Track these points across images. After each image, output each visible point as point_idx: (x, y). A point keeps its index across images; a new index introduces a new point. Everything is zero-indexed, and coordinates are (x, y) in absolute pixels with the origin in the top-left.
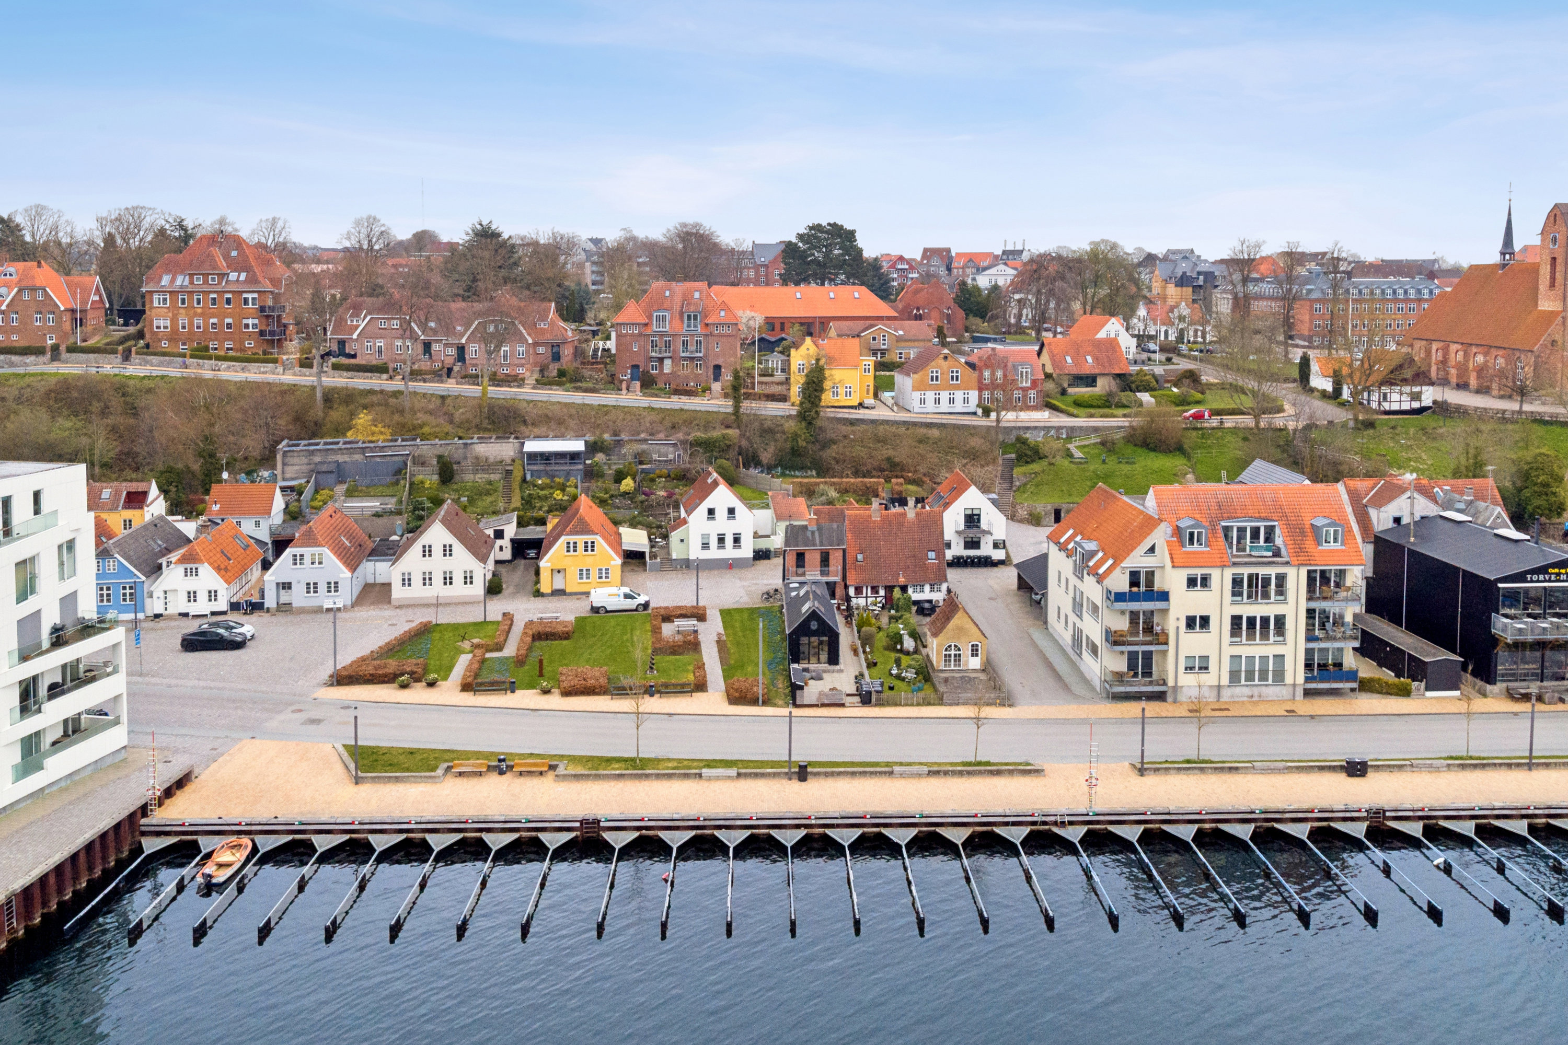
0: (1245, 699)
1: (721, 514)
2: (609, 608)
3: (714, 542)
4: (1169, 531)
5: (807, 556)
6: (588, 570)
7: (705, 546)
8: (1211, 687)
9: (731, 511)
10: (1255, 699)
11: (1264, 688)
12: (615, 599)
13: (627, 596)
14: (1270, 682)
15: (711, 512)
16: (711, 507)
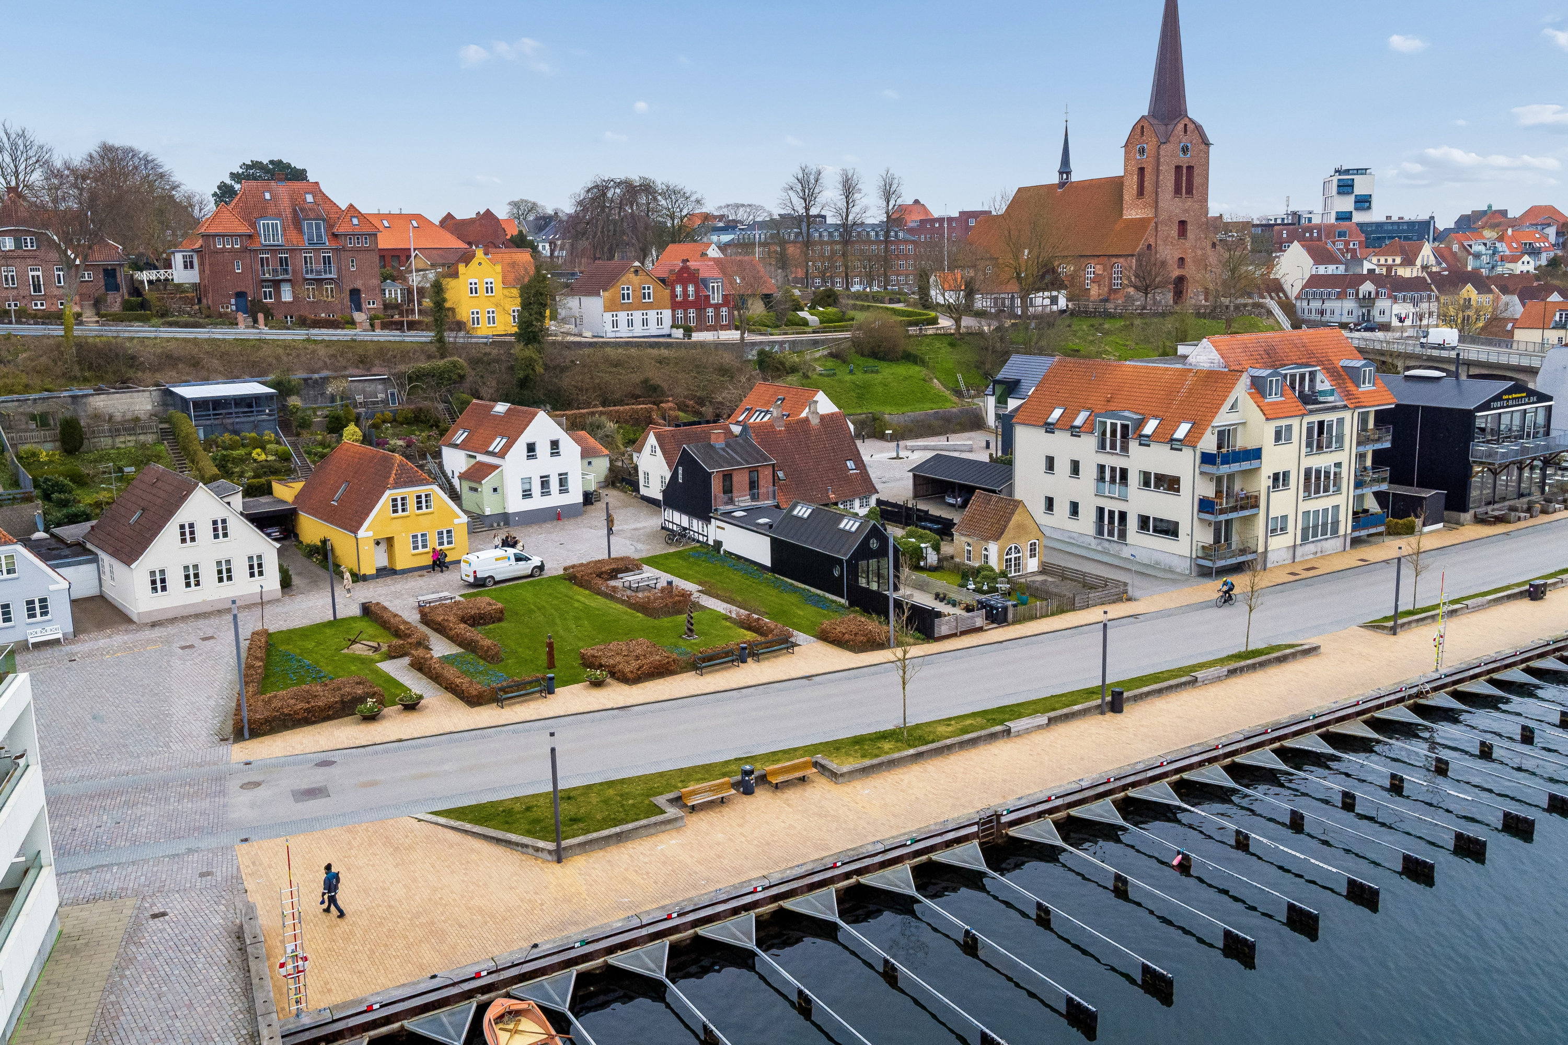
0: (1312, 556)
1: (543, 449)
2: (497, 578)
3: (536, 488)
4: (1248, 381)
5: (735, 478)
6: (449, 532)
7: (527, 494)
8: (1288, 547)
9: (555, 444)
10: (1319, 555)
11: (1324, 543)
12: (506, 564)
13: (519, 559)
14: (1329, 536)
15: (531, 448)
16: (531, 441)
